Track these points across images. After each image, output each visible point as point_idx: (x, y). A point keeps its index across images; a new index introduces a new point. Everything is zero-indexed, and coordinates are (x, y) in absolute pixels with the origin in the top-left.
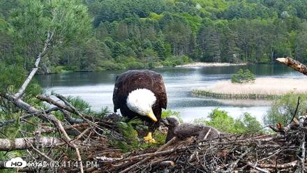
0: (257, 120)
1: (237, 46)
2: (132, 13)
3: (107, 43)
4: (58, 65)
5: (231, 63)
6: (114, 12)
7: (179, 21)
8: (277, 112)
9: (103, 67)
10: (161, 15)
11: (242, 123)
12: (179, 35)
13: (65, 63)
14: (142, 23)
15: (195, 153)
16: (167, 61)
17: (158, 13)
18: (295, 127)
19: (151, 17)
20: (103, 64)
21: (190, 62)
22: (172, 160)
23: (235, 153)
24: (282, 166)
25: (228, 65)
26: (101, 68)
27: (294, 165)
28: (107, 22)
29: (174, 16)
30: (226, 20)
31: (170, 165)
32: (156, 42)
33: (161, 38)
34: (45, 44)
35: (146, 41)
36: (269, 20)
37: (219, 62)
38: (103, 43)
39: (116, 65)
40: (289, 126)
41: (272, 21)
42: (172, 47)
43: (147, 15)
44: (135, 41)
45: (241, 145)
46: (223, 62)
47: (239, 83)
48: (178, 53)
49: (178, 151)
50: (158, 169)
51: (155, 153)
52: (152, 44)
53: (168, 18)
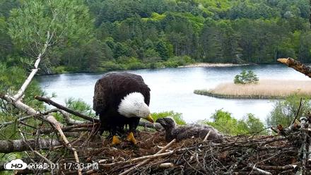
0: (260, 121)
1: (241, 47)
2: (134, 14)
3: (109, 44)
4: (58, 66)
5: (234, 63)
6: (115, 12)
7: (181, 22)
8: (281, 113)
9: (103, 67)
10: (163, 15)
11: (245, 125)
12: (181, 35)
13: (66, 64)
14: (144, 23)
15: (195, 155)
16: (169, 62)
17: (160, 13)
18: (296, 129)
19: (152, 17)
20: (104, 65)
21: (192, 63)
22: (172, 162)
23: (235, 154)
24: (283, 167)
25: (231, 65)
26: (102, 69)
27: (295, 166)
28: (108, 22)
29: (176, 17)
30: (229, 21)
31: (170, 166)
32: (158, 42)
33: (163, 38)
34: (46, 45)
35: (148, 41)
36: (272, 20)
37: (222, 63)
38: (104, 43)
39: (118, 66)
40: (290, 128)
41: (275, 21)
42: (174, 48)
43: (149, 16)
44: (137, 41)
45: (241, 147)
46: (225, 63)
47: (242, 83)
48: (180, 54)
49: (178, 153)
50: (157, 171)
51: (155, 155)
52: (154, 44)
53: (170, 17)
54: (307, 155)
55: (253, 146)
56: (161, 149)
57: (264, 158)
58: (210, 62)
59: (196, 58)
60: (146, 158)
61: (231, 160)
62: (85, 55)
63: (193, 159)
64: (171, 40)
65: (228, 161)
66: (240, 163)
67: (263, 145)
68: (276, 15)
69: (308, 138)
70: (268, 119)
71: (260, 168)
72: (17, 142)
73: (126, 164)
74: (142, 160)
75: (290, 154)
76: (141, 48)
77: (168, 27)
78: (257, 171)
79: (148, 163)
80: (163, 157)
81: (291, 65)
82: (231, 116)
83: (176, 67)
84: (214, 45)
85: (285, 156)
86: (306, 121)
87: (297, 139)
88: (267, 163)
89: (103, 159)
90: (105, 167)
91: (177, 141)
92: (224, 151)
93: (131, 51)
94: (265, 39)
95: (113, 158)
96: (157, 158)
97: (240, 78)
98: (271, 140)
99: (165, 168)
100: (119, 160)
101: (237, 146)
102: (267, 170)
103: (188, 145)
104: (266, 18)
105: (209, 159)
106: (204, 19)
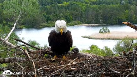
0: (111, 50)
1: (102, 17)
2: (55, 2)
3: (44, 15)
4: (22, 25)
5: (99, 24)
6: (47, 1)
7: (76, 6)
8: (120, 46)
9: (41, 26)
10: (68, 3)
11: (104, 51)
12: (76, 12)
13: (25, 24)
14: (60, 6)
15: (86, 65)
16: (70, 24)
17: (67, 2)
18: (131, 53)
19: (63, 4)
20: (42, 25)
21: (81, 24)
22: (76, 67)
23: (104, 64)
24: (125, 70)
25: (98, 25)
26: (41, 27)
27: (130, 70)
28: (44, 6)
29: (74, 4)
30: (97, 5)
31: (75, 70)
32: (65, 15)
33: (68, 13)
34: (19, 17)
35: (61, 14)
36: (116, 5)
37: (94, 24)
38: (42, 15)
39: (48, 25)
40: (128, 52)
41: (117, 5)
42: (73, 17)
43: (62, 3)
44: (56, 14)
45: (107, 61)
46: (95, 24)
47: (103, 33)
48: (75, 20)
49: (78, 64)
50: (69, 71)
51: (68, 65)
52: (64, 16)
53: (71, 4)
54: (136, 65)
55: (112, 60)
56: (71, 62)
57: (117, 66)
58: (89, 24)
59: (82, 22)
60: (64, 66)
61: (102, 67)
62: (33, 20)
63: (85, 66)
64: (71, 14)
65: (101, 67)
66: (106, 68)
67: (116, 60)
68: (118, 3)
69: (136, 57)
70: (114, 49)
71: (115, 70)
72: (6, 59)
73: (55, 68)
74: (62, 67)
75: (128, 64)
76: (58, 17)
77: (70, 8)
78: (114, 72)
79: (65, 68)
80: (72, 65)
81: (128, 25)
82: (98, 47)
83: (73, 25)
84: (90, 16)
85: (126, 65)
86: (135, 50)
87: (131, 58)
88: (118, 68)
89: (45, 66)
90: (46, 70)
91: (78, 59)
92: (99, 63)
93: (54, 19)
94: (113, 14)
95: (49, 66)
96: (69, 66)
97: (102, 31)
98: (120, 58)
99: (73, 70)
100: (52, 67)
101: (105, 61)
102: (118, 71)
103: (83, 60)
104: (113, 4)
105: (92, 66)
106: (86, 5)
